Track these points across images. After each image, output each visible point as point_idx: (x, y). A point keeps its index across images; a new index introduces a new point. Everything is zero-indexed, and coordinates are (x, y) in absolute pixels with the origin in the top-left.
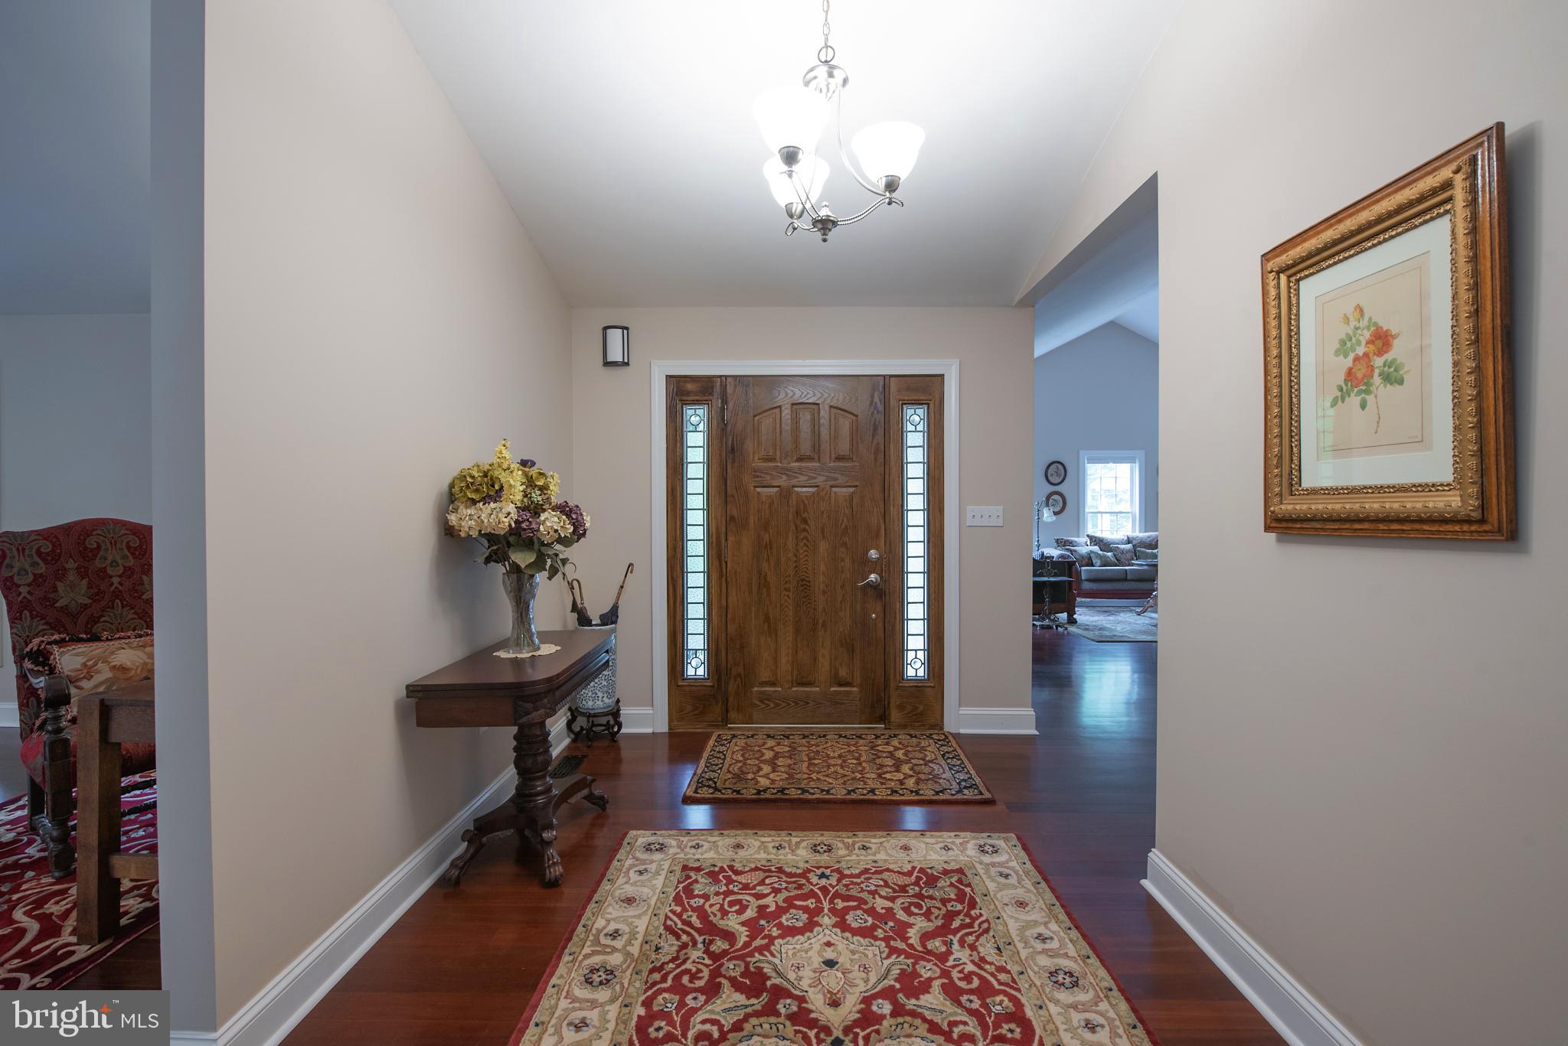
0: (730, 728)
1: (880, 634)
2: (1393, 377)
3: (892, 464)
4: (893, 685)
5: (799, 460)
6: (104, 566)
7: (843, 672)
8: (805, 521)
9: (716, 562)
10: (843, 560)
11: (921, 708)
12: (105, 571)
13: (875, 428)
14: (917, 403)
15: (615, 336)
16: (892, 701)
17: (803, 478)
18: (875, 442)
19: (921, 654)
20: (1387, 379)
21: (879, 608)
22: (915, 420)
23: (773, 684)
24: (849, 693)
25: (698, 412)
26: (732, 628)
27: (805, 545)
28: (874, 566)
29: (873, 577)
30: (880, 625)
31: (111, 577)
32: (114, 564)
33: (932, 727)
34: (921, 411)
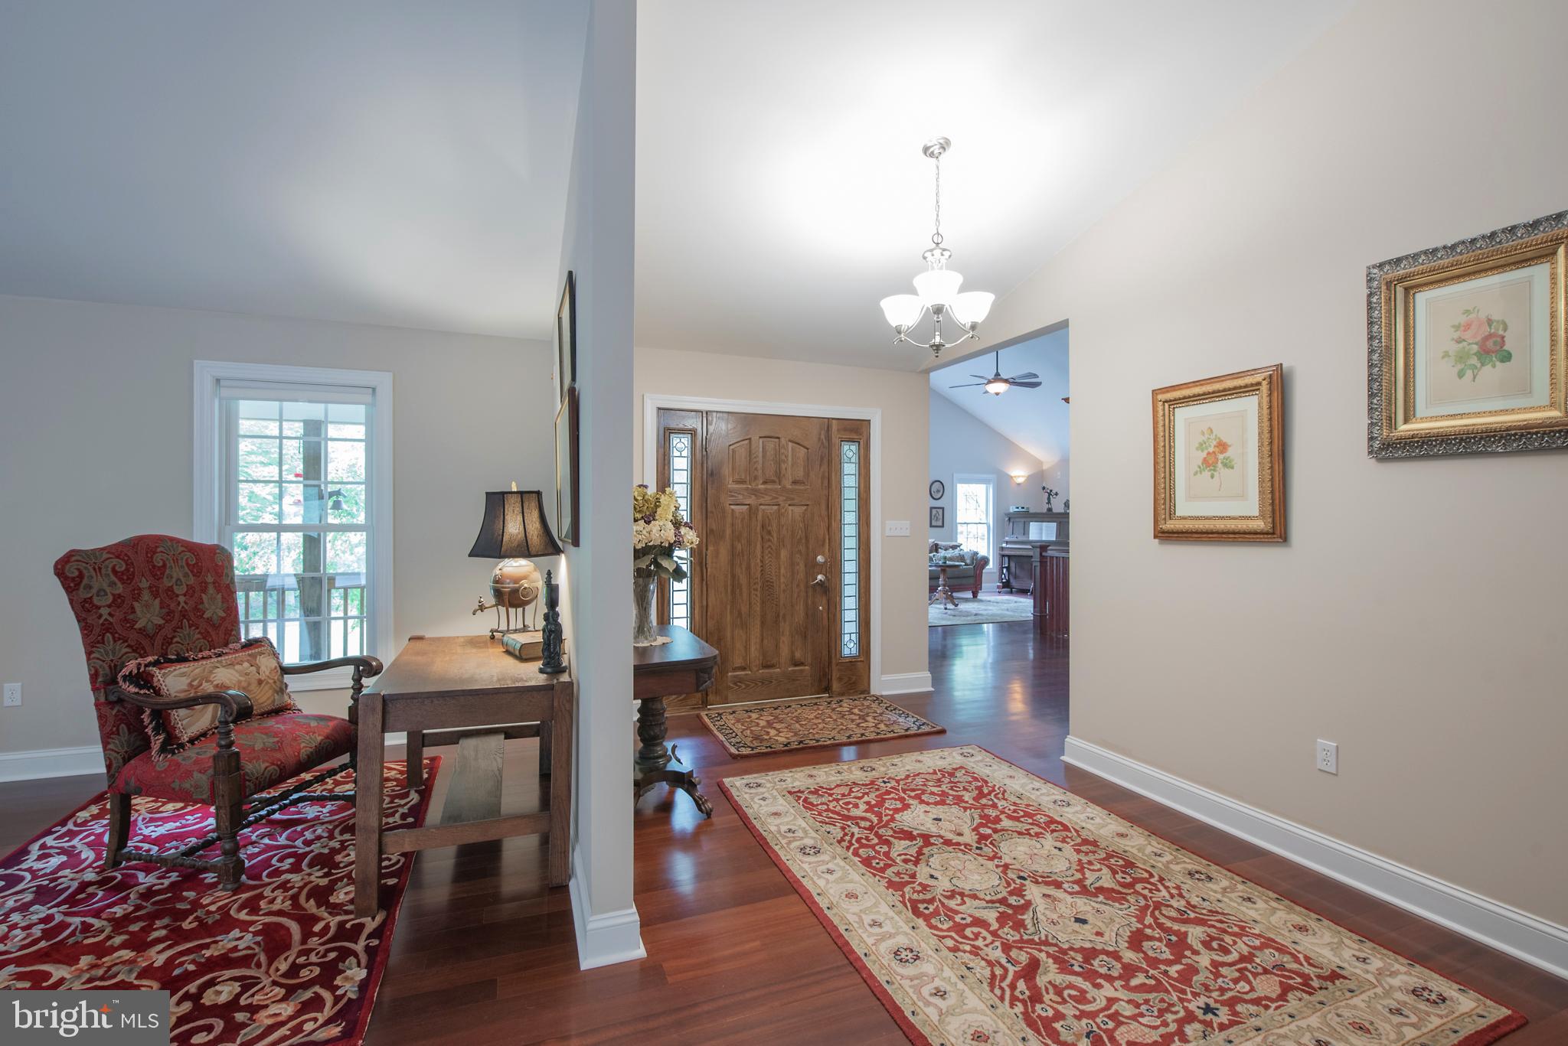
0: (709, 709)
1: (825, 622)
2: (1228, 465)
3: (834, 487)
4: (834, 661)
5: (765, 483)
6: (170, 585)
7: (798, 655)
8: (769, 533)
9: (698, 568)
10: (798, 564)
11: (854, 678)
12: (173, 591)
13: (822, 459)
14: (853, 441)
16: (834, 673)
17: (767, 498)
18: (822, 470)
19: (854, 637)
20: (1225, 465)
21: (824, 601)
22: (849, 451)
23: (744, 669)
24: (802, 671)
25: (683, 440)
26: (711, 624)
27: (769, 552)
28: (821, 568)
29: (820, 577)
30: (825, 615)
31: (177, 596)
32: (179, 583)
33: (862, 692)
34: (854, 447)
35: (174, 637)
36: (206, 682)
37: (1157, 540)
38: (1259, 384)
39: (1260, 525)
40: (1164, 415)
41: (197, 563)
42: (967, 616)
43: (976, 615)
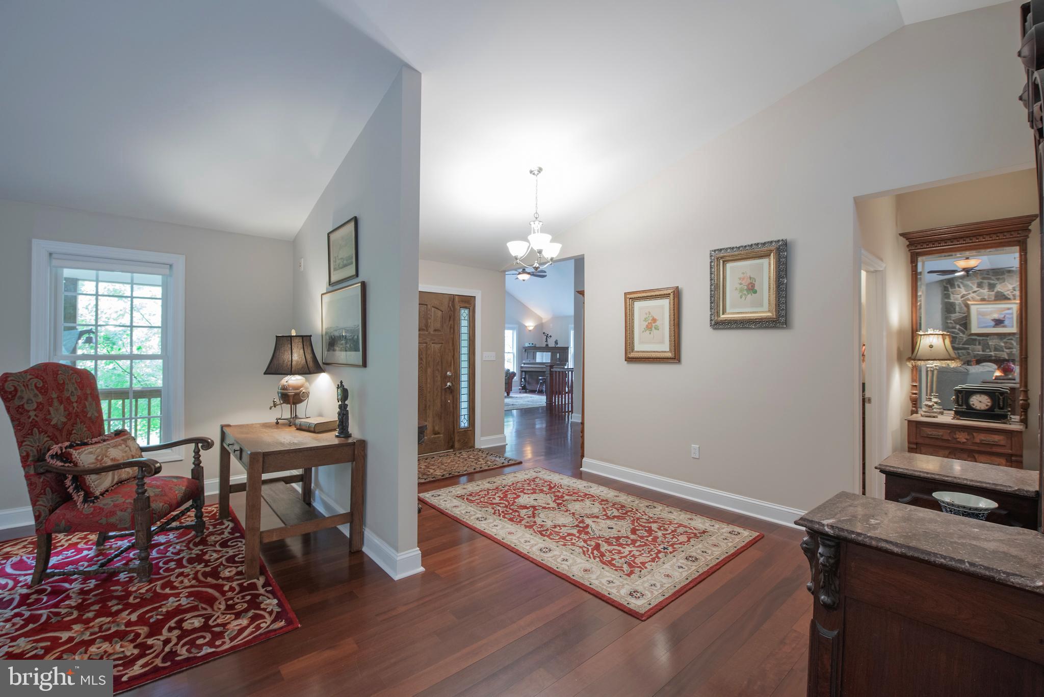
1: (451, 409)
2: (657, 328)
3: (456, 334)
4: (456, 431)
6: (68, 395)
7: (437, 428)
10: (437, 377)
11: (466, 440)
12: (70, 400)
13: (450, 317)
14: (466, 308)
16: (456, 438)
18: (450, 323)
19: (466, 416)
20: (656, 329)
21: (451, 397)
22: (464, 313)
24: (439, 437)
28: (449, 379)
29: (448, 384)
30: (451, 405)
31: (73, 403)
32: (73, 394)
33: (471, 447)
34: (467, 311)
35: (73, 430)
36: (105, 457)
37: (626, 362)
38: (669, 294)
39: (669, 355)
40: (630, 305)
41: (81, 381)
42: (508, 406)
43: (513, 405)
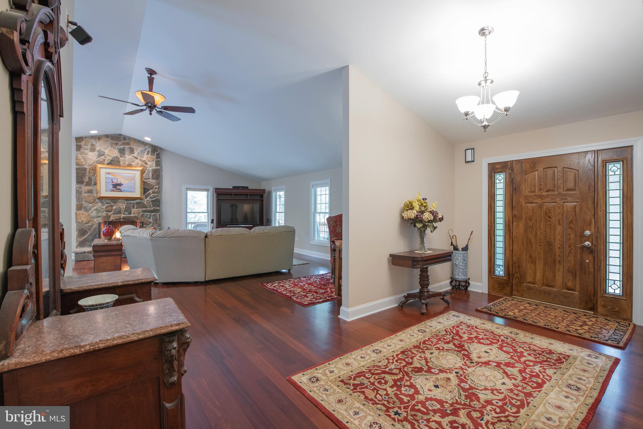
0: (513, 298)
1: (591, 269)
3: (600, 191)
4: (599, 294)
5: (547, 191)
7: (570, 284)
8: (550, 217)
9: (508, 232)
10: (570, 234)
11: (618, 309)
13: (589, 175)
14: (615, 161)
15: (469, 153)
16: (599, 302)
17: (548, 199)
18: (589, 182)
19: (617, 283)
21: (591, 257)
23: (534, 284)
24: (573, 294)
25: (501, 175)
26: (514, 258)
27: (550, 227)
28: (588, 238)
29: (587, 243)
30: (591, 266)
33: (625, 320)
34: (618, 165)
